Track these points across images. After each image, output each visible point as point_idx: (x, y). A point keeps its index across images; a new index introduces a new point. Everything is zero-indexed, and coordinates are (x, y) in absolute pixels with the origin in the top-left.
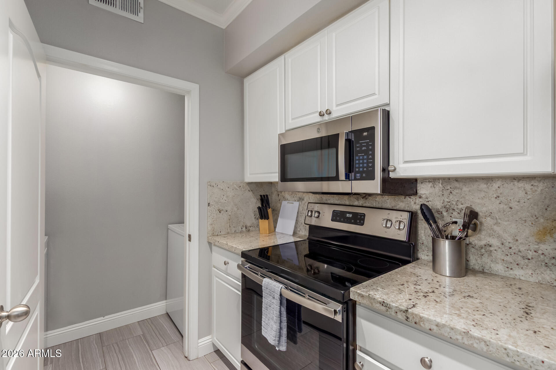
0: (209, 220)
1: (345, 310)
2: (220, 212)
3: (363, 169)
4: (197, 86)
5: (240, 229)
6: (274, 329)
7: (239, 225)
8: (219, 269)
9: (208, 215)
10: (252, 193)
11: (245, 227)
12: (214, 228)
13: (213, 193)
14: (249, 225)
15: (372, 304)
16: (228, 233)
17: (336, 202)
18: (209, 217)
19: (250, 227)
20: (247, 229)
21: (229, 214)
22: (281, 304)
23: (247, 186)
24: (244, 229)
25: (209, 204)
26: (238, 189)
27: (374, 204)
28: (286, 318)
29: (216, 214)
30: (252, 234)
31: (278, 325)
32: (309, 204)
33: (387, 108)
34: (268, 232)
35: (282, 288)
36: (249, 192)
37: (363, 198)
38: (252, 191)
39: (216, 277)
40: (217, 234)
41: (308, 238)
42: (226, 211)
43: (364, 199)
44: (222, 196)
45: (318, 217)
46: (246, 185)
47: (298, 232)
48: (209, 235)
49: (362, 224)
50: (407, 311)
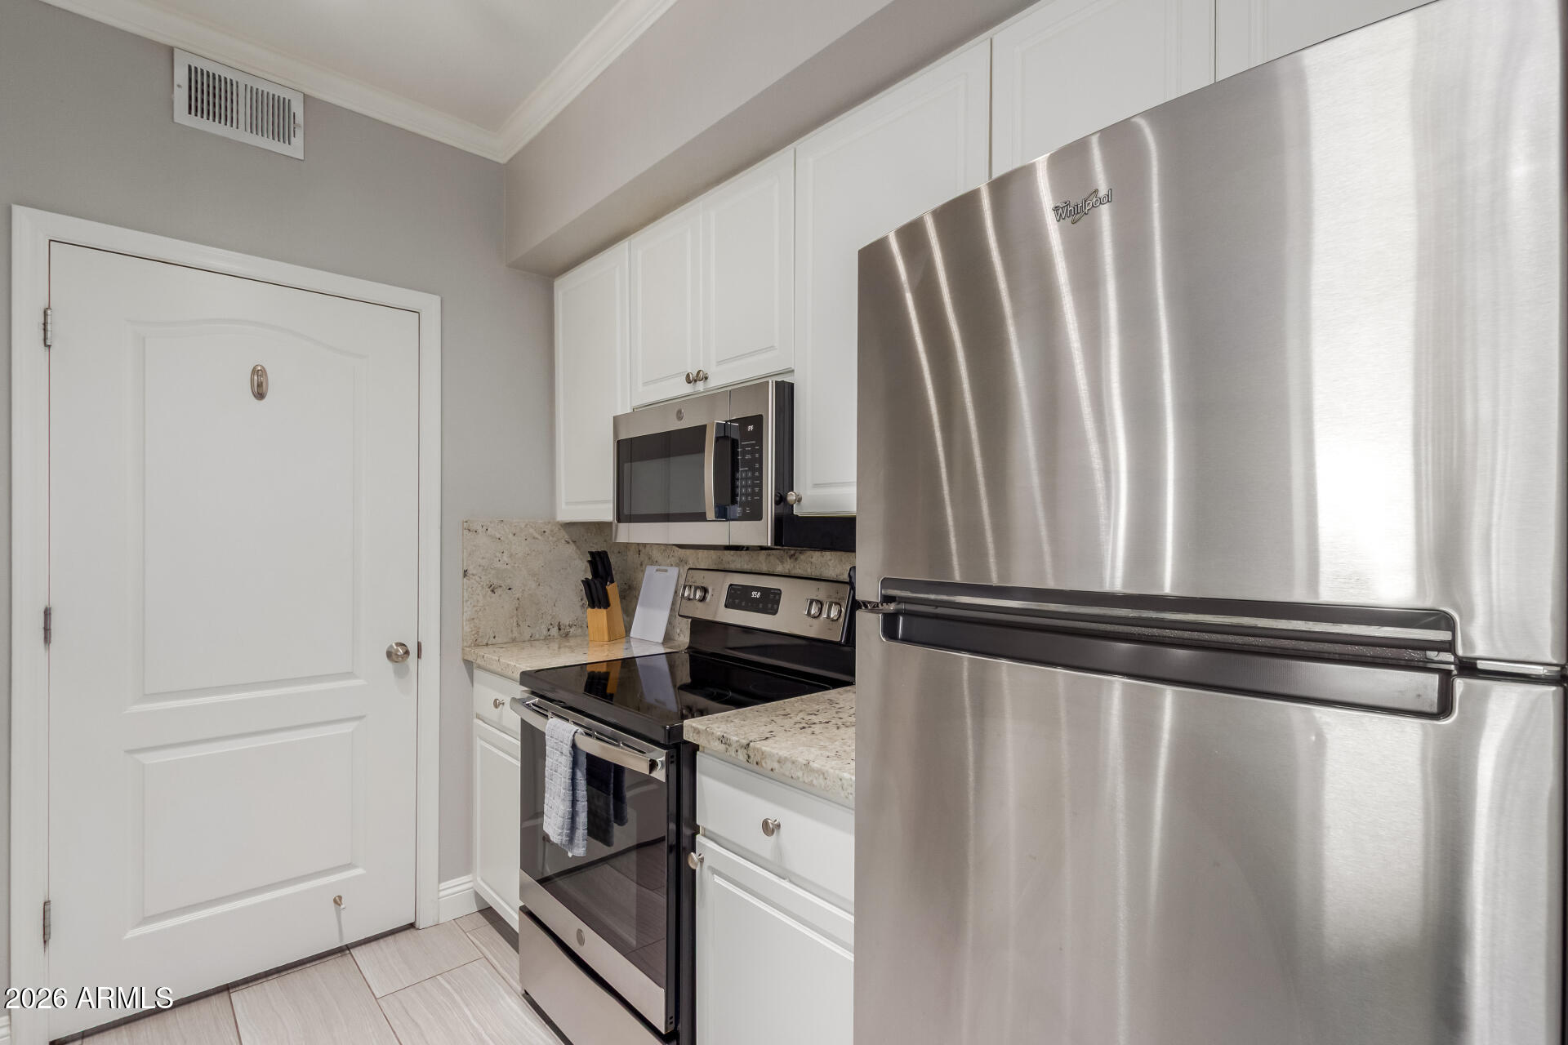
0: (465, 609)
1: (674, 759)
2: (493, 591)
3: (747, 498)
4: (436, 300)
5: (545, 632)
6: (560, 813)
7: (540, 621)
8: (490, 723)
9: (463, 597)
10: (575, 548)
11: (556, 628)
12: (479, 628)
13: (475, 546)
14: (566, 621)
15: (709, 742)
16: (514, 640)
17: (746, 567)
18: (467, 601)
19: (570, 626)
20: (562, 631)
21: (517, 596)
22: (575, 764)
23: (562, 531)
24: (554, 631)
25: (465, 571)
26: (540, 537)
27: (809, 570)
28: (585, 793)
29: (484, 596)
30: (572, 642)
31: (568, 804)
32: (690, 571)
33: (787, 379)
34: (606, 638)
35: (576, 732)
36: (568, 545)
37: (790, 558)
38: (574, 542)
39: (481, 738)
40: (485, 643)
41: (688, 648)
42: (510, 589)
43: (792, 560)
44: (498, 554)
45: (703, 599)
46: (559, 529)
47: (676, 637)
48: (465, 644)
49: (774, 612)
50: (748, 745)
